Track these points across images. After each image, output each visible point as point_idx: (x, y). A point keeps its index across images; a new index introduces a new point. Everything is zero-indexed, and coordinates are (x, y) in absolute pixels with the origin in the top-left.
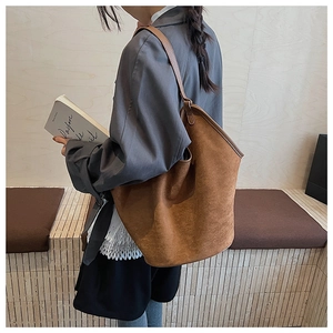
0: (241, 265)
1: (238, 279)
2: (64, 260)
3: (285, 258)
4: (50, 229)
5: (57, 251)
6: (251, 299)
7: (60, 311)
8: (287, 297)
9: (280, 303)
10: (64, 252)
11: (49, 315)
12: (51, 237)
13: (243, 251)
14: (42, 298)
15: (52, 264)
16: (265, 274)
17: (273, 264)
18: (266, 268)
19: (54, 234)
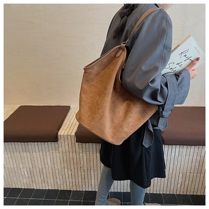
0: (173, 154)
1: (172, 163)
2: (67, 147)
4: (59, 130)
5: (63, 142)
6: (181, 176)
7: (67, 175)
10: (66, 143)
11: (61, 177)
12: (59, 134)
13: (174, 146)
14: (56, 167)
15: (60, 149)
16: (190, 160)
17: (195, 155)
18: (191, 157)
19: (61, 132)
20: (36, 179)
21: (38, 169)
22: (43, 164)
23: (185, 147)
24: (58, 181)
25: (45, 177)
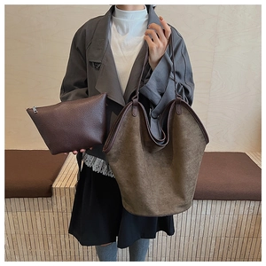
0: (204, 213)
1: (202, 224)
2: (64, 204)
3: (242, 208)
4: (53, 180)
5: (58, 197)
6: (214, 241)
7: (63, 243)
8: (245, 241)
9: (240, 246)
10: (63, 198)
11: (55, 246)
12: (54, 186)
13: (205, 202)
14: (49, 233)
15: (55, 207)
16: (226, 221)
17: (232, 213)
18: (226, 216)
19: (57, 184)
20: (20, 249)
21: (23, 236)
22: (30, 227)
23: (219, 202)
24: (51, 251)
25: (33, 247)
